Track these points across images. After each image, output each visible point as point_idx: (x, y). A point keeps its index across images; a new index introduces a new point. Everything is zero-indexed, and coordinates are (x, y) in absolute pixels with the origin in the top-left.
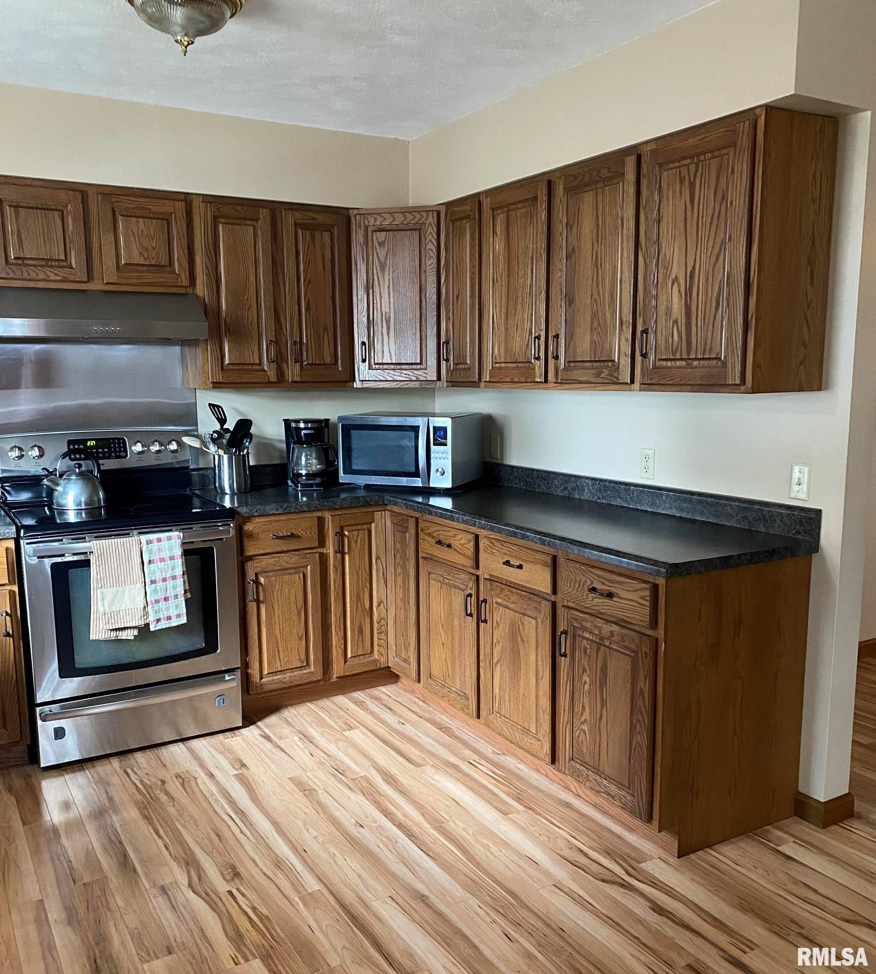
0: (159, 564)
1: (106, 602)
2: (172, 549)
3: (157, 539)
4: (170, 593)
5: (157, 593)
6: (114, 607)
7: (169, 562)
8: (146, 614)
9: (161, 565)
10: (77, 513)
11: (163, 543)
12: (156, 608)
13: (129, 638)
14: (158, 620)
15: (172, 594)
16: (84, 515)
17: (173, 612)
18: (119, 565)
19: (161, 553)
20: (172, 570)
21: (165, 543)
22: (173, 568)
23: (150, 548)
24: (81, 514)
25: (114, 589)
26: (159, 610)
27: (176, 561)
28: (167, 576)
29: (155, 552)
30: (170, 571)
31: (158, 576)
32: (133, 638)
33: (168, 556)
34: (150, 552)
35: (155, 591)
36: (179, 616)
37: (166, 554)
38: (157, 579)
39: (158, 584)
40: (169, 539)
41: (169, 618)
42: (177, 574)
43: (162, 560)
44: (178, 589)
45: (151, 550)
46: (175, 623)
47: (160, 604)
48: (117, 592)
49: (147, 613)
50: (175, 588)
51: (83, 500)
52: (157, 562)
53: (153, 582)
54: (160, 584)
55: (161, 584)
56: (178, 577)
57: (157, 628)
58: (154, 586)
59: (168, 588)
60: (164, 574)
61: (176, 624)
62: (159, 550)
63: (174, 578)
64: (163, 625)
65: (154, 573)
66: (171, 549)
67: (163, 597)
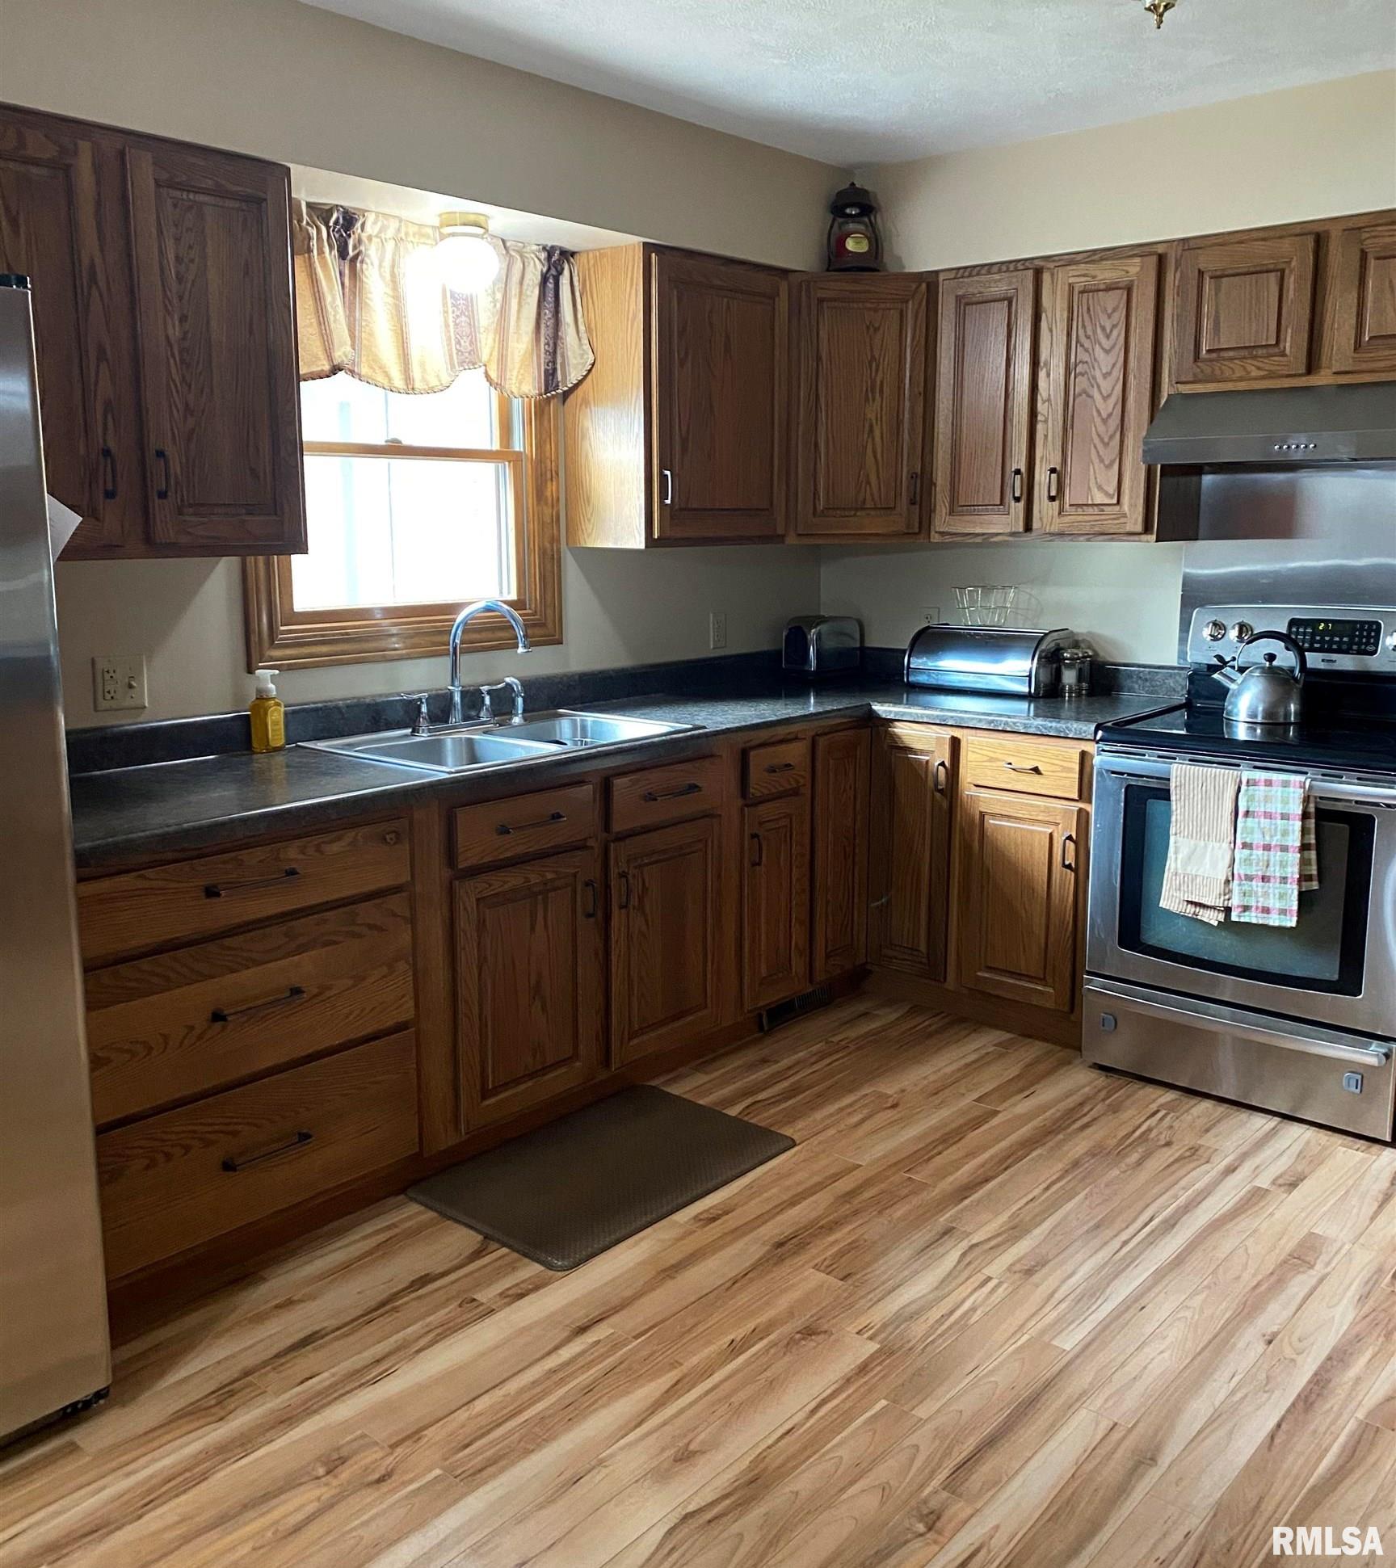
0: (1262, 820)
1: (1180, 856)
2: (1288, 803)
3: (1266, 781)
4: (1275, 871)
5: (1251, 864)
6: (1189, 868)
7: (1279, 822)
8: (1228, 892)
9: (1264, 822)
10: (1249, 728)
11: (1274, 789)
12: (1246, 888)
13: (1212, 922)
14: (1246, 908)
15: (1278, 874)
16: (1259, 731)
17: (1274, 903)
18: (1204, 808)
19: (1269, 805)
20: (1283, 835)
21: (1277, 791)
22: (1285, 833)
23: (1250, 793)
24: (1255, 730)
25: (1193, 842)
26: (1251, 891)
27: (1291, 822)
28: (1273, 843)
29: (1259, 801)
30: (1279, 837)
31: (1257, 839)
32: (1216, 924)
33: (1279, 811)
34: (1251, 799)
35: (1247, 861)
36: (1283, 912)
37: (1277, 808)
38: (1255, 842)
39: (1255, 852)
40: (1286, 784)
41: (1266, 910)
42: (1290, 844)
43: (1268, 815)
44: (1289, 870)
45: (1253, 795)
46: (1274, 920)
47: (1254, 883)
48: (1196, 846)
49: (1230, 891)
50: (1283, 865)
51: (1260, 709)
52: (1259, 817)
53: (1245, 845)
54: (1258, 853)
55: (1260, 852)
56: (1291, 850)
57: (1242, 920)
58: (1246, 852)
59: (1271, 863)
60: (1267, 838)
61: (1277, 924)
62: (1267, 799)
63: (1284, 849)
64: (1253, 918)
65: (1252, 833)
66: (1285, 802)
67: (1260, 873)
